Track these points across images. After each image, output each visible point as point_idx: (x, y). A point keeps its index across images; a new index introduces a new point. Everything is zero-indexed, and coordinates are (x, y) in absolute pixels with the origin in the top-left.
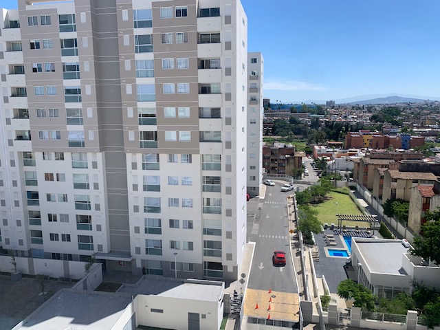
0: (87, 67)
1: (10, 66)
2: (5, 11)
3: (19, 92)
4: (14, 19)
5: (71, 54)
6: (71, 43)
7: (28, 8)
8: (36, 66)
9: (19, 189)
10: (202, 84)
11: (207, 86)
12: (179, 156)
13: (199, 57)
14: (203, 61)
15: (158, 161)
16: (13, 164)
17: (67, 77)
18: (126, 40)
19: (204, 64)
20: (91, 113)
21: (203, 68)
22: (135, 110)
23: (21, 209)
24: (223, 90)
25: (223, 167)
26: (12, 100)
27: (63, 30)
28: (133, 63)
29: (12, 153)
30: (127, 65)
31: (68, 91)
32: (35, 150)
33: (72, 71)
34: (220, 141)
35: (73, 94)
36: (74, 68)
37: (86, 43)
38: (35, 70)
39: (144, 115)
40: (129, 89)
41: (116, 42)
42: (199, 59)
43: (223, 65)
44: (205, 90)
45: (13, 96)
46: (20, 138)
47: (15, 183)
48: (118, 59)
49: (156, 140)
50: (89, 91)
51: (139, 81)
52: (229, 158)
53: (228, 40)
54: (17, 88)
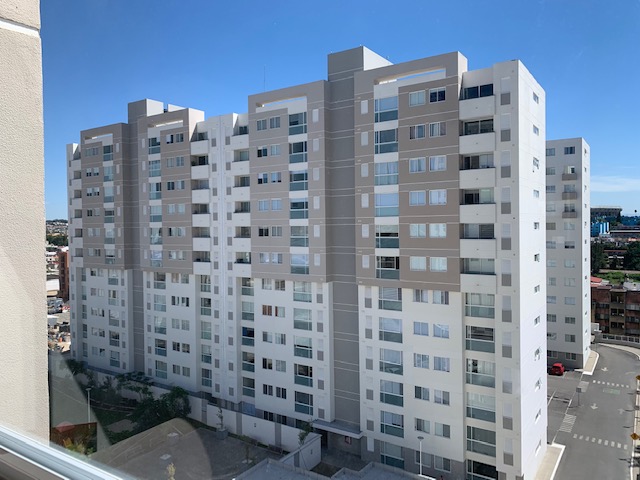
0: (317, 175)
1: (236, 177)
2: (235, 116)
3: (243, 208)
4: (242, 124)
5: (300, 160)
6: (300, 147)
7: (258, 110)
8: (261, 177)
9: (234, 323)
10: (466, 190)
11: (474, 193)
12: (430, 293)
13: (461, 153)
14: (467, 159)
15: (400, 298)
16: (230, 291)
17: (293, 188)
18: (364, 139)
19: (469, 163)
20: (318, 231)
21: (469, 168)
22: (372, 228)
23: (234, 348)
24: (498, 198)
25: (498, 314)
26: (234, 216)
27: (292, 132)
28: (372, 167)
29: (230, 278)
30: (364, 171)
31: (295, 205)
32: (255, 275)
33: (299, 180)
34: (493, 274)
35: (299, 207)
36: (301, 177)
37: (317, 146)
38: (260, 181)
39: (383, 235)
40: (365, 202)
41: (352, 142)
42: (461, 156)
43: (498, 162)
44: (471, 198)
45: (236, 212)
46: (240, 261)
47: (230, 316)
48: (353, 163)
49: (398, 268)
50: (317, 203)
51: (378, 190)
52: (507, 299)
53: (505, 128)
54: (242, 203)
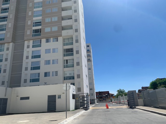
5: (7, 4)
12: (52, 39)
15: (41, 43)
17: (2, 13)
20: (10, 24)
25: (74, 41)
35: (4, 18)
52: (77, 36)
